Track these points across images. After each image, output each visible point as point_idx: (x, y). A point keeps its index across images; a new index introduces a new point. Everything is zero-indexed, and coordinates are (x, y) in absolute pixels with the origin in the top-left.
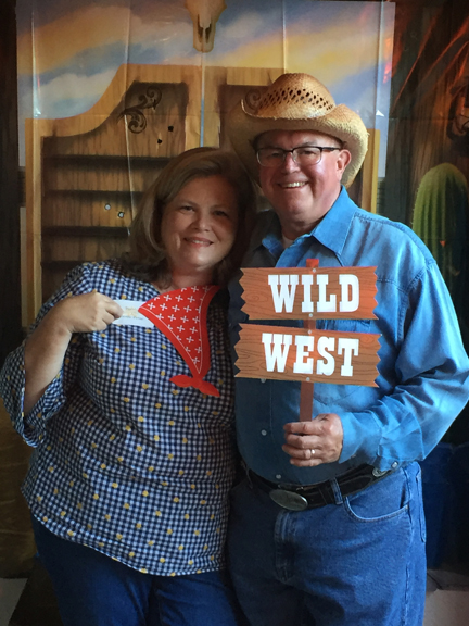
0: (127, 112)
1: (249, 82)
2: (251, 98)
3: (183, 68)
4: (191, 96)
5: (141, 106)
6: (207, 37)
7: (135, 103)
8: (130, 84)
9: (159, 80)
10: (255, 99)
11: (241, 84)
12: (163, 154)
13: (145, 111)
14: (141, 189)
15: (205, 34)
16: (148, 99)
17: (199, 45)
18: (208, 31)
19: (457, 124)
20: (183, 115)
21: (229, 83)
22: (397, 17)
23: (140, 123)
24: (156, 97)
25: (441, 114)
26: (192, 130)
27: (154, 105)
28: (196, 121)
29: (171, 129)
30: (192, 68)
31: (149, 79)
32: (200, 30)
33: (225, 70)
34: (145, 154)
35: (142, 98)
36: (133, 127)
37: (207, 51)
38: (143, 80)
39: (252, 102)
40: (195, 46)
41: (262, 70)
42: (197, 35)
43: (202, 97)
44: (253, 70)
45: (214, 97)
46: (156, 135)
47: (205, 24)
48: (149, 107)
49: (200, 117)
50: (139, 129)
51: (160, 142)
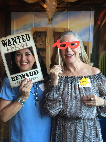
1: (60, 31)
8: (34, 32)
13: (37, 38)
15: (51, 20)
23: (36, 41)
29: (43, 42)
30: (48, 28)
33: (55, 28)
35: (37, 35)
37: (51, 24)
38: (37, 31)
40: (48, 23)
44: (61, 28)
46: (40, 43)
49: (49, 39)
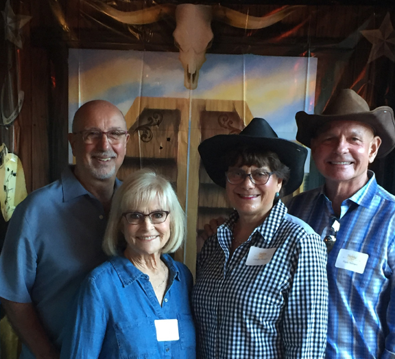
0: (140, 128)
1: (220, 109)
2: (222, 120)
3: (177, 100)
4: (183, 118)
7: (145, 122)
8: (143, 109)
9: (162, 107)
10: (224, 120)
11: (215, 110)
12: (163, 156)
13: (152, 128)
15: (192, 77)
16: (154, 119)
20: (177, 131)
21: (207, 109)
22: (318, 67)
23: (148, 135)
24: (159, 119)
26: (183, 141)
27: (158, 124)
28: (185, 134)
29: (169, 139)
30: (183, 99)
31: (155, 107)
33: (205, 101)
34: (152, 156)
35: (150, 119)
36: (143, 138)
38: (151, 107)
39: (223, 122)
41: (229, 101)
42: (187, 79)
43: (190, 118)
44: (223, 102)
45: (198, 119)
46: (159, 144)
48: (154, 125)
49: (188, 132)
50: (147, 139)
51: (161, 148)
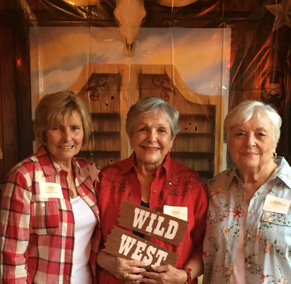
0: (89, 89)
1: (154, 72)
2: (155, 80)
3: (118, 66)
4: (124, 80)
5: (97, 86)
6: (131, 49)
7: (93, 84)
8: (91, 74)
9: (106, 72)
10: (157, 81)
11: (149, 73)
12: (109, 112)
14: (97, 130)
16: (100, 82)
17: (127, 53)
18: (132, 45)
19: (266, 92)
20: (119, 91)
21: (143, 72)
22: (232, 36)
23: (96, 95)
24: (104, 81)
25: (257, 87)
26: (124, 99)
27: (104, 85)
28: (126, 93)
29: (113, 98)
30: (123, 65)
31: (101, 71)
32: (127, 45)
33: (141, 66)
34: (99, 112)
35: (97, 81)
36: (92, 97)
37: (131, 56)
38: (97, 72)
39: (156, 82)
40: (125, 53)
41: (161, 65)
42: (126, 49)
44: (156, 66)
45: (136, 80)
46: (105, 102)
47: (130, 42)
48: (101, 86)
49: (128, 92)
50: (95, 98)
51: (107, 105)
